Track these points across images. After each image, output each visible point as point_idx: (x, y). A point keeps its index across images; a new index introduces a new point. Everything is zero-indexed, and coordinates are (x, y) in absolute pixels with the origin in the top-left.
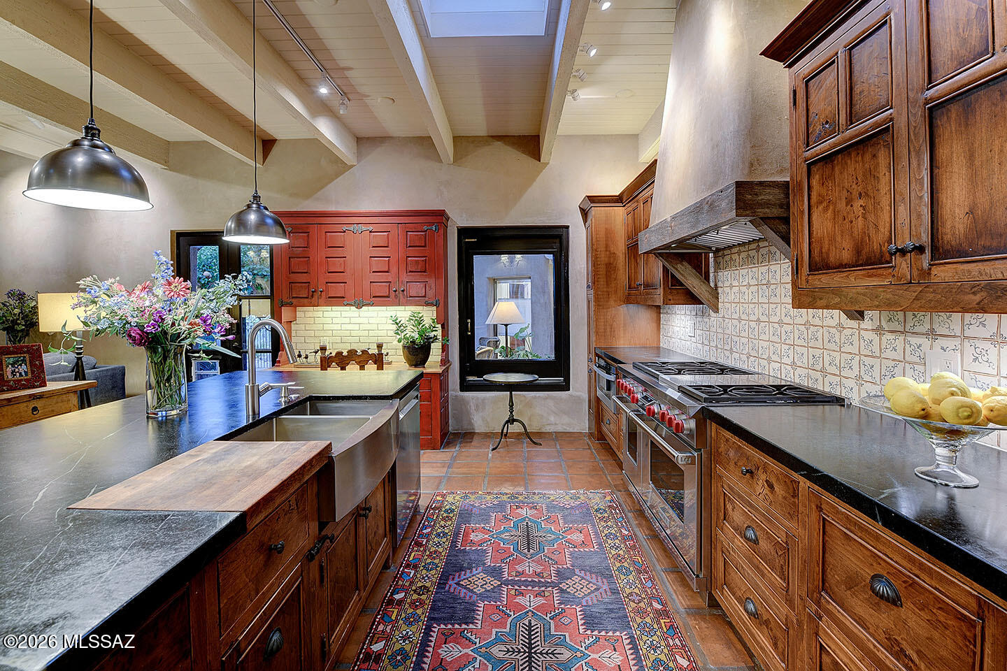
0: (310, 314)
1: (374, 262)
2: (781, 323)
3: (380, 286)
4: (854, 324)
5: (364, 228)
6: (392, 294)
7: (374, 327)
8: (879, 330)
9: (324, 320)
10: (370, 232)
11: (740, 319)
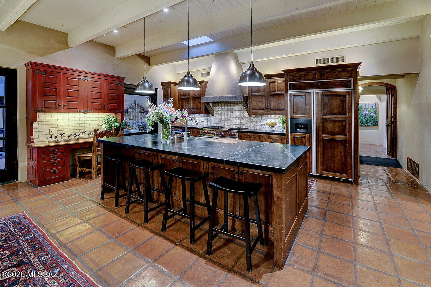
0: (43, 116)
1: (94, 94)
2: (234, 117)
3: (96, 104)
4: (250, 117)
5: (89, 79)
6: (102, 108)
7: (83, 122)
8: (254, 118)
9: (52, 120)
10: (92, 81)
11: (222, 117)
